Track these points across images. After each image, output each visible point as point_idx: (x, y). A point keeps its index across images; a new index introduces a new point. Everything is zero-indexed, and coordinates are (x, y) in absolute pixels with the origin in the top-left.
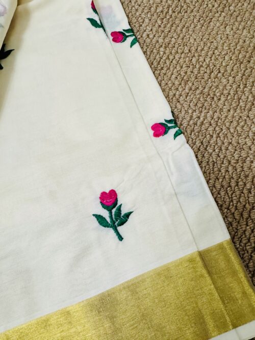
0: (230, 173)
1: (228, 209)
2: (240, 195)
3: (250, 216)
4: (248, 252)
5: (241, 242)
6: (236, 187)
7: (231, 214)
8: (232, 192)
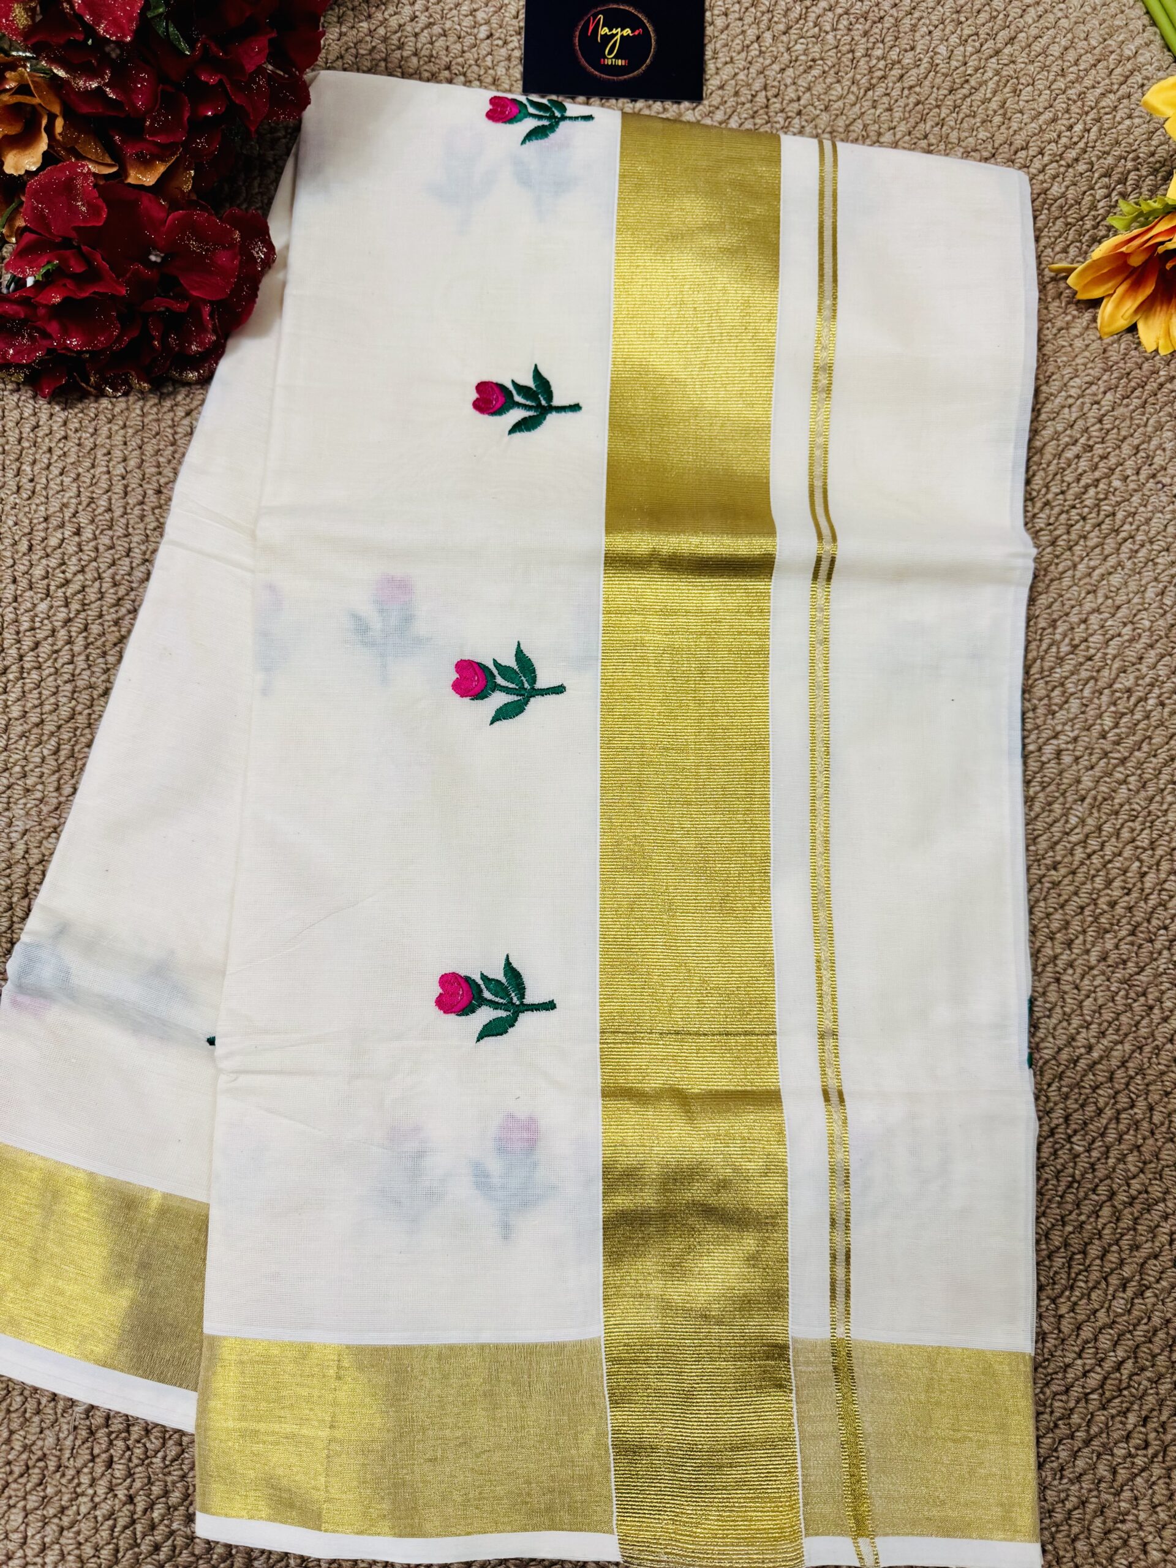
0: (1101, 1221)
1: (1053, 1301)
2: (1099, 1283)
3: (1096, 1339)
4: (1052, 1412)
5: (1047, 1384)
6: (1098, 1262)
7: (1054, 1316)
8: (1081, 1267)
